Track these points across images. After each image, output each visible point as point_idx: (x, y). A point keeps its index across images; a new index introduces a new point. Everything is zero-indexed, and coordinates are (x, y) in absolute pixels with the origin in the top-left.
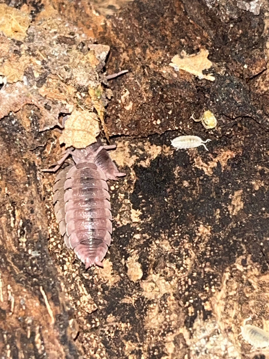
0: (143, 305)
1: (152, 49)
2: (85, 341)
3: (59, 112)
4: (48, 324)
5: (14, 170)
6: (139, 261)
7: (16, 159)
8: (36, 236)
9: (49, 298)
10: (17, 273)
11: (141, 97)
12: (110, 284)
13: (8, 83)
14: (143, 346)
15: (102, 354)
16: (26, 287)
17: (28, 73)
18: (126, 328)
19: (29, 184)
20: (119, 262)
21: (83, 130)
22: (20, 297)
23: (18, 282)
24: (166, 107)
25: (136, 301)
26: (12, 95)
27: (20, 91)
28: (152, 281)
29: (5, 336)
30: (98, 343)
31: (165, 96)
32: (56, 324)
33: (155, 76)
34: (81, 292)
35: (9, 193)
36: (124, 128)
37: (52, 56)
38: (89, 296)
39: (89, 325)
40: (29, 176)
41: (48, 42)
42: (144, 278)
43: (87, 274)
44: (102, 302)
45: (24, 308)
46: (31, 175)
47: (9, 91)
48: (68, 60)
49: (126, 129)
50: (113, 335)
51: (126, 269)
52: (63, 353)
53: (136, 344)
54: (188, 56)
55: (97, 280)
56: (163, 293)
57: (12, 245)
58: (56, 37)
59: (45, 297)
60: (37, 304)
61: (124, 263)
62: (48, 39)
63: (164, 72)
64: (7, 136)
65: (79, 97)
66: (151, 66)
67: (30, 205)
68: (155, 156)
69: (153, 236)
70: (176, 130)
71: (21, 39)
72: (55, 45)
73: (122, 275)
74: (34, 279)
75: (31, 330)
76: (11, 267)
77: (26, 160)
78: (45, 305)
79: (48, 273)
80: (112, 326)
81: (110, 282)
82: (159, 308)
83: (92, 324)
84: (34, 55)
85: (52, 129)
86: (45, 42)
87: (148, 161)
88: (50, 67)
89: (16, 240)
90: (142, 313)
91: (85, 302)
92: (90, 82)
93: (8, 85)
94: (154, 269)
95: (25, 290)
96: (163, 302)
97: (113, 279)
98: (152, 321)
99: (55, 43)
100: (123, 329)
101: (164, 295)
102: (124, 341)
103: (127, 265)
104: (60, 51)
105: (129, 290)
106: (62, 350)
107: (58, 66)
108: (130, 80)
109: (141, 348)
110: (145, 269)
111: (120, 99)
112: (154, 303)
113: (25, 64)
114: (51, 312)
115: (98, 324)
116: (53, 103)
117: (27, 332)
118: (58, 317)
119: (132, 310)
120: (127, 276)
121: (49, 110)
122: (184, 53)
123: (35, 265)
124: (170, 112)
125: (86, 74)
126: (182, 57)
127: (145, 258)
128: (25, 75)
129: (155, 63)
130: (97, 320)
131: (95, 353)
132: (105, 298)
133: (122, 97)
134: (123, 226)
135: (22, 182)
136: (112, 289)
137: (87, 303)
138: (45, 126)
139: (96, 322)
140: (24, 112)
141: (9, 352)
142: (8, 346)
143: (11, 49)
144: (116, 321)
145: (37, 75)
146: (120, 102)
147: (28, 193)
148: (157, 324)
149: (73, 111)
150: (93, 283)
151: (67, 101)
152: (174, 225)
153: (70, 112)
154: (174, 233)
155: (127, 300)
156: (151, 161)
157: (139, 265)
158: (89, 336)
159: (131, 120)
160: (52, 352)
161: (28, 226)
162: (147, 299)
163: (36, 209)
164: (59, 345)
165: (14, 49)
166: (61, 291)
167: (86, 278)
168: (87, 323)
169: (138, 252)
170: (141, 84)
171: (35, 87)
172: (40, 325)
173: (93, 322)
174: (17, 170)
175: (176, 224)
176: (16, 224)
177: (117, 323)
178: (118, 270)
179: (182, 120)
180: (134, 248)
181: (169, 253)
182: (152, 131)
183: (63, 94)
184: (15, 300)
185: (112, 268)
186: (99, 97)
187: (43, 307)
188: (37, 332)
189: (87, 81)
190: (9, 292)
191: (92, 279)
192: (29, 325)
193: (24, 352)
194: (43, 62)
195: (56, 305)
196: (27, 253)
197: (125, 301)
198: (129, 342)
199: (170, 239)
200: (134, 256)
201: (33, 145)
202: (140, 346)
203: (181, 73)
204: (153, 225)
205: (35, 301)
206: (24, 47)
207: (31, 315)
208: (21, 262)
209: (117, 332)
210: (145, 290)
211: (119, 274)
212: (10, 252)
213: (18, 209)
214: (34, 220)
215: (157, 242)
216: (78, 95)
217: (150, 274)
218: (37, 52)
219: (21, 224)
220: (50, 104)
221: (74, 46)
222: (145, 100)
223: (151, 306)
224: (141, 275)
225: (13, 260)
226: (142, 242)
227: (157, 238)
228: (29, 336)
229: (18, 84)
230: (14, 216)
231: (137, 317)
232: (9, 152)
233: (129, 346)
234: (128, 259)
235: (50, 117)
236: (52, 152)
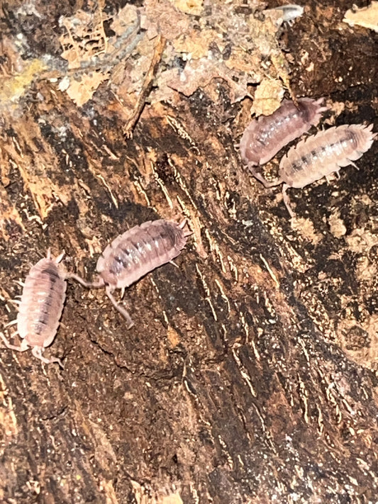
0: (351, 260)
1: (321, 6)
2: (304, 300)
3: (246, 83)
4: (274, 288)
5: (210, 144)
6: (341, 217)
7: (211, 133)
8: (244, 206)
9: (270, 263)
10: (234, 244)
11: (320, 56)
12: (314, 243)
13: (193, 59)
14: (358, 298)
15: (322, 310)
16: (245, 256)
17: (213, 48)
18: (338, 283)
19: (229, 156)
20: (319, 220)
21: (271, 98)
22: (242, 266)
23: (236, 252)
24: (346, 64)
25: (343, 257)
26: (197, 70)
27: (205, 66)
28: (357, 235)
29: (236, 304)
30: (316, 300)
31: (344, 53)
32: (281, 287)
33: (331, 34)
34: (292, 254)
35: (211, 167)
36: (307, 89)
37: (233, 27)
38: (300, 257)
39: (303, 285)
40: (226, 148)
41: (225, 13)
42: (349, 233)
43: (291, 236)
44: (310, 260)
45: (247, 276)
46: (229, 148)
47: (194, 67)
48: (248, 31)
49: (309, 90)
50: (327, 291)
51: (329, 227)
52: (294, 313)
53: (351, 297)
54: (360, 10)
55: (302, 240)
56: (372, 246)
57: (223, 217)
58: (231, 7)
59: (266, 263)
60: (259, 270)
61: (325, 222)
62: (225, 10)
63: (340, 29)
64: (197, 112)
65: (265, 67)
66: (325, 24)
67: (233, 177)
68: (339, 113)
69: (352, 192)
70: (359, 85)
71: (198, 14)
72: (233, 16)
73: (325, 233)
74: (253, 248)
75: (259, 295)
76: (227, 239)
77: (221, 133)
78: (267, 271)
79: (265, 241)
80: (325, 282)
81: (314, 241)
82: (369, 260)
83: (306, 283)
84: (213, 28)
85: (242, 100)
86: (222, 14)
87: (332, 118)
88: (233, 39)
89: (226, 213)
90: (352, 267)
91: (297, 263)
92: (272, 50)
93: (191, 61)
94: (357, 224)
95: (244, 259)
96: (373, 255)
97: (317, 238)
98: (363, 273)
99: (232, 14)
100: (336, 285)
101: (373, 247)
102: (338, 295)
103: (329, 223)
104: (239, 22)
105: (335, 246)
106: (291, 311)
107: (239, 38)
108: (305, 41)
109: (356, 300)
110: (348, 225)
111: (300, 61)
112: (362, 256)
113: (208, 39)
114: (274, 277)
115: (311, 282)
116: (240, 74)
117: (256, 298)
118: (281, 280)
119: (341, 265)
120: (330, 233)
121: (237, 81)
122: (355, 7)
123: (251, 234)
124: (351, 69)
125: (267, 43)
126: (354, 12)
127: (347, 214)
128: (209, 50)
129: (329, 21)
130: (309, 278)
131: (315, 310)
132: (312, 257)
133: (302, 59)
134: (319, 185)
135: (221, 155)
136: (318, 248)
137: (299, 264)
138: (236, 98)
139: (309, 281)
140: (211, 86)
141: (243, 318)
142: (241, 314)
143: (190, 25)
144: (327, 278)
145: (221, 49)
146: (300, 64)
147: (229, 166)
148: (369, 275)
149: (261, 81)
150: (298, 244)
151: (255, 72)
152: (370, 178)
153: (258, 82)
154: (372, 187)
155: (334, 256)
156: (335, 118)
157: (341, 222)
158: (307, 295)
159: (314, 81)
160: (283, 314)
161: (236, 198)
162: (354, 253)
163: (240, 180)
164: (288, 306)
165: (194, 25)
166: (281, 256)
167: (290, 239)
168: (301, 283)
169: (339, 209)
170: (320, 44)
171: (221, 60)
172: (267, 290)
173: (307, 281)
174: (213, 144)
175: (372, 178)
176: (222, 196)
177: (329, 280)
178: (319, 229)
179: (362, 74)
180: (334, 206)
181: (370, 207)
182: (334, 89)
183: (249, 64)
184: (238, 269)
185: (313, 227)
186: (282, 66)
187: (266, 273)
188: (265, 297)
189: (270, 50)
190: (231, 263)
191: (297, 240)
192: (256, 291)
193: (257, 317)
194: (224, 35)
195: (277, 270)
196: (241, 223)
197: (333, 257)
198: (344, 295)
199: (369, 193)
200: (336, 213)
201: (224, 117)
202: (354, 298)
203: (357, 28)
204: (349, 181)
205: (255, 268)
206: (203, 21)
207: (255, 282)
208: (236, 232)
209: (330, 288)
210: (350, 244)
211: (322, 232)
212: (222, 225)
213: (221, 181)
214: (239, 191)
215: (357, 197)
216: (263, 64)
217: (353, 229)
218: (216, 25)
219: (228, 196)
220: (237, 76)
221: (251, 15)
222: (325, 59)
223: (361, 259)
224: (344, 230)
225: (227, 231)
226: (341, 199)
227: (355, 193)
228: (258, 302)
229: (203, 60)
230: (219, 189)
231: (347, 271)
232: (201, 127)
233: (344, 299)
234: (330, 217)
235: (240, 89)
236: (240, 121)
